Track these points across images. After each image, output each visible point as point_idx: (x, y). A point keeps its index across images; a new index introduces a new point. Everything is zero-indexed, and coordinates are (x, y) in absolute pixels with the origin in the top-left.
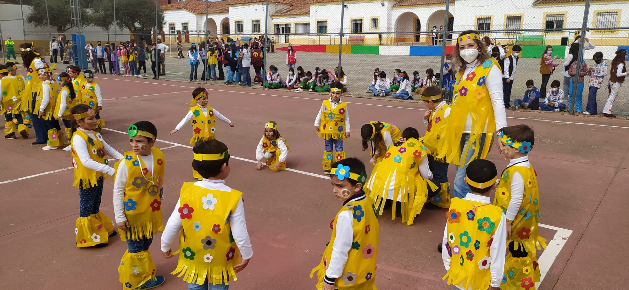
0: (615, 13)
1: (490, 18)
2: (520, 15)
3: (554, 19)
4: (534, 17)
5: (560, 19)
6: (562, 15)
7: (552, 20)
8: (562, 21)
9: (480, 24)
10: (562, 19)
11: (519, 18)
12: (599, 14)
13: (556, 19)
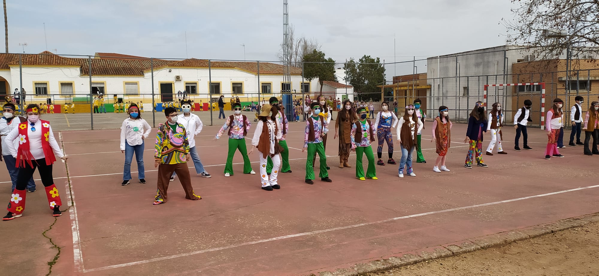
0: (136, 83)
1: (46, 84)
2: (71, 82)
3: (97, 86)
4: (83, 84)
5: (101, 86)
6: (103, 83)
7: (96, 86)
8: (103, 87)
9: (36, 88)
10: (103, 86)
11: (70, 84)
12: (126, 83)
13: (99, 86)
